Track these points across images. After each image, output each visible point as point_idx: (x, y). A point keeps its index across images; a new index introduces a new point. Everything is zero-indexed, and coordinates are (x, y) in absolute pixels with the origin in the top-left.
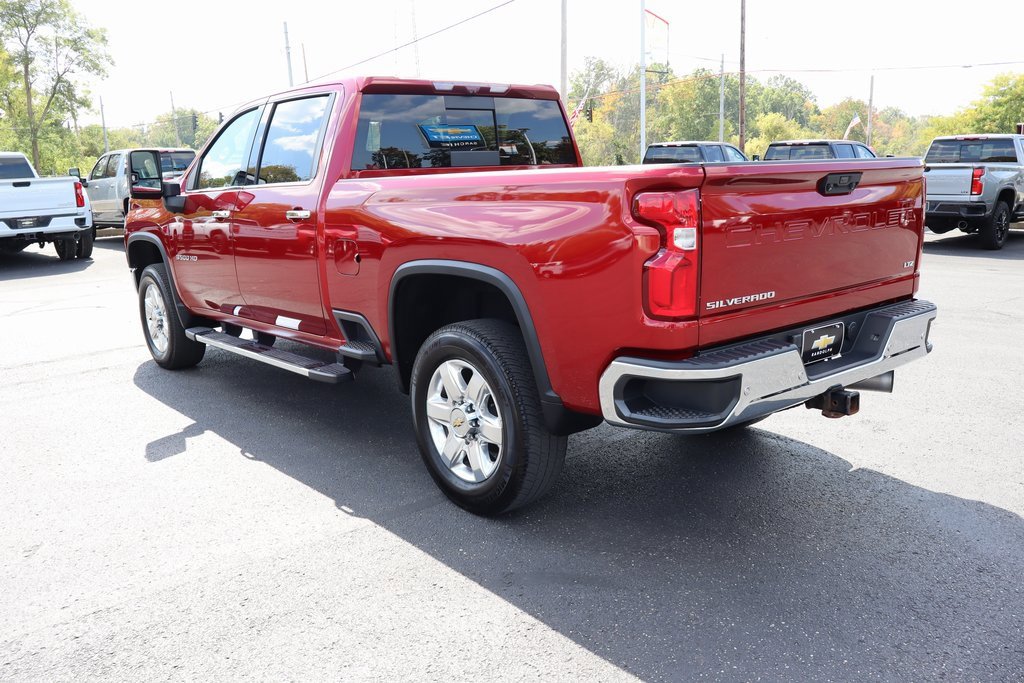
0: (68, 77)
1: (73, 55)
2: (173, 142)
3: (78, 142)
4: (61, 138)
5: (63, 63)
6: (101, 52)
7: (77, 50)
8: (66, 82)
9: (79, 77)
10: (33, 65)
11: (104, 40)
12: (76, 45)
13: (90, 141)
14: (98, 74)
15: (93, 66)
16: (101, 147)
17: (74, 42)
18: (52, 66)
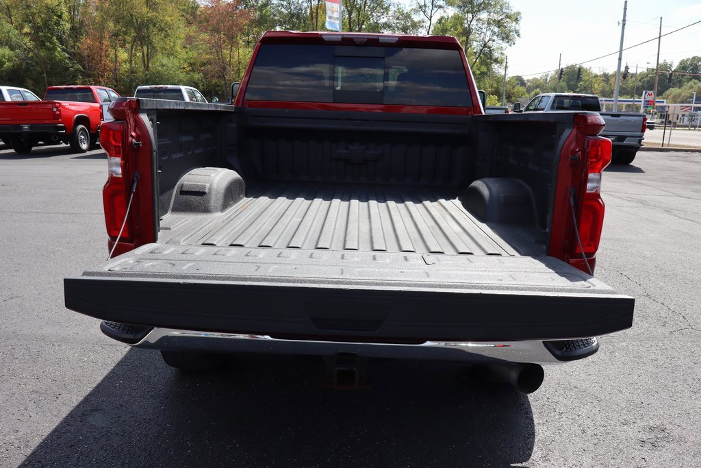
0: (490, 44)
1: (496, 29)
2: (562, 88)
3: (487, 86)
5: (489, 36)
6: (513, 28)
7: (499, 27)
8: (489, 47)
9: (497, 44)
10: (471, 37)
11: (517, 20)
12: (499, 24)
13: (495, 85)
14: (508, 42)
15: (506, 37)
16: (502, 89)
17: (499, 21)
18: (482, 37)
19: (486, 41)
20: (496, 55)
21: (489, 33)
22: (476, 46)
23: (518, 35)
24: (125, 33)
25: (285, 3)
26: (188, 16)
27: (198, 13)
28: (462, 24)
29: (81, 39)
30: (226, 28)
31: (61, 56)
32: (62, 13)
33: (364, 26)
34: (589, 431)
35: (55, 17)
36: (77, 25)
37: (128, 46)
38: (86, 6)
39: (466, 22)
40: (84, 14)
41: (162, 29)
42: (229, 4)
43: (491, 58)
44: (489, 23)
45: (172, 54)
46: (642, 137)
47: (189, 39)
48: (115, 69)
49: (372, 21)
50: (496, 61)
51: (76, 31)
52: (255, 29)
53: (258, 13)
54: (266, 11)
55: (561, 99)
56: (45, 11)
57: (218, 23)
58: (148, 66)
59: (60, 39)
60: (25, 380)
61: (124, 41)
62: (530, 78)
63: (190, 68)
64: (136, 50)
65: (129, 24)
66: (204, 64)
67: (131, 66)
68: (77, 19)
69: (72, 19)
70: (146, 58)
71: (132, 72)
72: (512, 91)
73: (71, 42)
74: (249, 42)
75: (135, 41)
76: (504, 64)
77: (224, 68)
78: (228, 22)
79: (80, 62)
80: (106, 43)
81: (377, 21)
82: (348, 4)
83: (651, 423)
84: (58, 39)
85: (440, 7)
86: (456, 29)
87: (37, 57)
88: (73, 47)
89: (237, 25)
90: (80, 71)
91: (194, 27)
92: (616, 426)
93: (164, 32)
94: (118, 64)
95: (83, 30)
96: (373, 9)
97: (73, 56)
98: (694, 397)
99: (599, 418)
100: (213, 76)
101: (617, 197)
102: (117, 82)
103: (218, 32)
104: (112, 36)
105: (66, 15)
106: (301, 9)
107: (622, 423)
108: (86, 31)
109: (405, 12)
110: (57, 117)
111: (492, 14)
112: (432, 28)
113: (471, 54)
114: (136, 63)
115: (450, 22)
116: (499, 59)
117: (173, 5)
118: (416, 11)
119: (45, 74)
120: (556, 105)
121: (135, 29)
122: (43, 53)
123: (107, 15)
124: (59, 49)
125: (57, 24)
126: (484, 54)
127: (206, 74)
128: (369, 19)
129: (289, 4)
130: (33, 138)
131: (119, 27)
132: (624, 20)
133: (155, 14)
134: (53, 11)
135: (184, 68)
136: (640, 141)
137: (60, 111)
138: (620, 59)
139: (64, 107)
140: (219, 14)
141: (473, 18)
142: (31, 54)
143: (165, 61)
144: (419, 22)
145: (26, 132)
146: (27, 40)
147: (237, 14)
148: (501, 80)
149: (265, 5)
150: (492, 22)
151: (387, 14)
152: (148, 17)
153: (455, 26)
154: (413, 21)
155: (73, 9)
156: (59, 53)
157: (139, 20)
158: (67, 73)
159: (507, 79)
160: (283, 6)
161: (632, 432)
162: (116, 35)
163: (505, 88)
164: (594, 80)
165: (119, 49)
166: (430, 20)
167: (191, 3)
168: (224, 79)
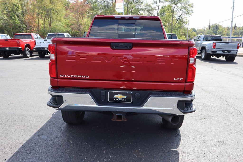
0: (182, 16)
1: (184, 10)
3: (181, 32)
4: (177, 31)
5: (181, 13)
6: (191, 10)
7: (185, 9)
8: (181, 17)
9: (184, 16)
10: (175, 13)
11: (192, 6)
12: (185, 8)
13: (184, 32)
14: (189, 15)
15: (188, 13)
16: (187, 33)
17: (185, 7)
18: (179, 13)
19: (180, 15)
20: (184, 20)
21: (181, 12)
22: (176, 17)
23: (193, 12)
24: (42, 13)
25: (103, 1)
26: (66, 7)
27: (70, 5)
28: (171, 8)
29: (26, 15)
30: (80, 11)
31: (18, 22)
32: (18, 6)
33: (133, 10)
34: (198, 142)
35: (16, 8)
36: (24, 11)
37: (43, 18)
38: (27, 3)
39: (172, 7)
40: (27, 6)
41: (56, 12)
42: (81, 2)
43: (182, 21)
44: (181, 8)
45: (60, 21)
46: (237, 51)
47: (67, 15)
48: (38, 27)
49: (136, 8)
50: (184, 22)
51: (23, 13)
52: (91, 11)
53: (93, 5)
54: (96, 4)
55: (207, 37)
56: (12, 5)
57: (77, 9)
58: (51, 26)
59: (17, 15)
60: (19, 126)
61: (42, 16)
62: (198, 29)
63: (67, 26)
64: (46, 19)
65: (44, 10)
66: (72, 25)
67: (44, 25)
68: (24, 8)
69: (22, 8)
70: (50, 22)
71: (45, 28)
72: (191, 34)
73: (22, 17)
74: (89, 16)
75: (46, 16)
76: (187, 24)
77: (80, 26)
78: (81, 8)
79: (25, 24)
80: (35, 17)
81: (138, 7)
82: (127, 2)
83: (220, 140)
84: (17, 16)
85: (162, 2)
86: (168, 11)
87: (9, 23)
88: (23, 19)
89: (84, 10)
90: (25, 28)
91: (68, 11)
92: (207, 141)
93: (57, 13)
94: (39, 25)
95: (26, 12)
96: (137, 3)
97: (22, 22)
98: (236, 134)
99: (202, 139)
100: (75, 29)
101: (225, 73)
102: (39, 31)
103: (77, 12)
104: (37, 14)
105: (20, 7)
106: (109, 3)
107: (210, 140)
108: (27, 12)
109: (149, 4)
110: (18, 44)
111: (182, 5)
112: (159, 10)
113: (174, 20)
114: (46, 24)
115: (166, 8)
116: (185, 22)
117: (61, 3)
118: (153, 4)
119: (12, 29)
120: (204, 39)
121: (46, 12)
122: (11, 21)
123: (35, 6)
124: (17, 19)
125: (17, 10)
126: (180, 20)
127: (72, 28)
128: (135, 7)
129: (104, 2)
130: (10, 52)
131: (40, 11)
132: (233, 7)
133: (54, 6)
134: (15, 5)
135: (64, 26)
136: (237, 53)
137: (20, 42)
138: (232, 21)
139: (21, 41)
140: (78, 6)
141: (175, 6)
142: (7, 21)
143: (57, 23)
144: (154, 8)
145: (7, 50)
146: (5, 16)
147: (84, 6)
148: (186, 30)
149: (95, 2)
150: (182, 8)
151: (142, 5)
152: (51, 7)
153: (168, 9)
154: (152, 7)
155: (22, 5)
156: (17, 21)
157: (47, 8)
158: (20, 28)
159: (189, 29)
160: (102, 2)
161: (212, 142)
162: (39, 14)
163: (188, 33)
164: (224, 30)
165: (40, 19)
166: (159, 7)
167: (67, 2)
168: (79, 30)
